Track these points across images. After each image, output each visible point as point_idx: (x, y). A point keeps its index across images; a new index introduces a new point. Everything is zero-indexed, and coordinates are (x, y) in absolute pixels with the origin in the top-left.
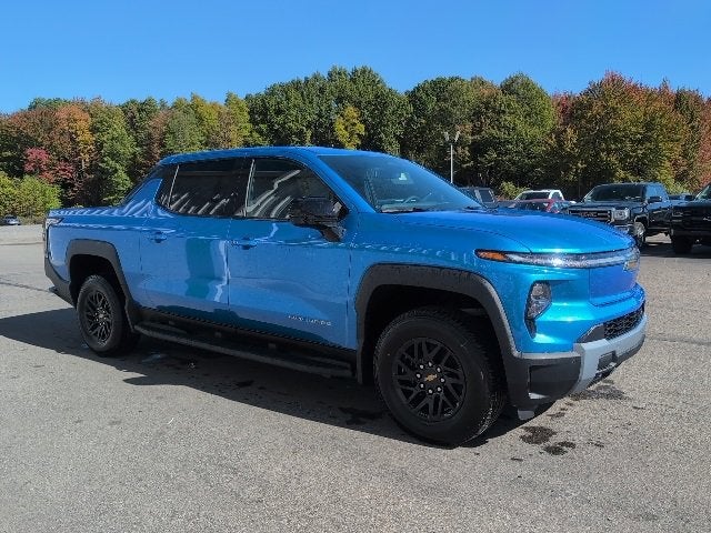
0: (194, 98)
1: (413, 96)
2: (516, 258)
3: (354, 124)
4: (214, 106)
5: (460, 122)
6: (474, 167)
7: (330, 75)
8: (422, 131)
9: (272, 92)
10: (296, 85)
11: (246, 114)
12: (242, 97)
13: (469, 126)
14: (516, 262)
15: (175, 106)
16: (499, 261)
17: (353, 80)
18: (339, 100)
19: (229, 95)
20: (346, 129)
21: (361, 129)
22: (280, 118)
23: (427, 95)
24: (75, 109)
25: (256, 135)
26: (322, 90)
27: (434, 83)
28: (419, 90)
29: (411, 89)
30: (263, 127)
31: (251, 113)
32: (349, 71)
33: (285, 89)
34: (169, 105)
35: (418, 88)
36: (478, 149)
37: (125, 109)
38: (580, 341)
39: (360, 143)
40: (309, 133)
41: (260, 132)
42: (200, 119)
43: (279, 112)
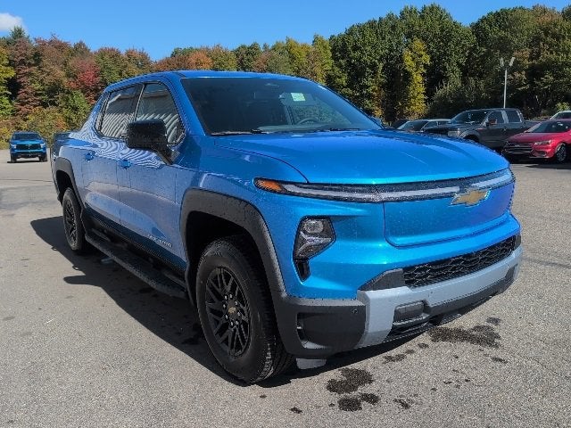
0: (288, 41)
1: (477, 28)
2: (291, 188)
3: (421, 56)
4: (304, 46)
5: (518, 48)
6: (530, 89)
7: (402, 14)
8: (483, 59)
9: (350, 32)
10: (371, 24)
11: (329, 51)
12: (326, 38)
13: (527, 52)
14: (292, 194)
15: (274, 49)
16: (275, 192)
17: (422, 17)
18: (409, 36)
19: (316, 37)
20: (413, 59)
21: (426, 59)
22: (357, 54)
23: (491, 26)
24: (202, 55)
25: (337, 69)
26: (393, 28)
27: (498, 14)
28: (482, 22)
29: (476, 21)
30: (343, 62)
31: (333, 51)
32: (419, 9)
33: (361, 29)
34: (270, 48)
35: (482, 21)
36: (535, 73)
37: (237, 53)
38: (365, 288)
39: (425, 71)
40: (381, 66)
41: (340, 66)
42: (293, 58)
43: (355, 48)
